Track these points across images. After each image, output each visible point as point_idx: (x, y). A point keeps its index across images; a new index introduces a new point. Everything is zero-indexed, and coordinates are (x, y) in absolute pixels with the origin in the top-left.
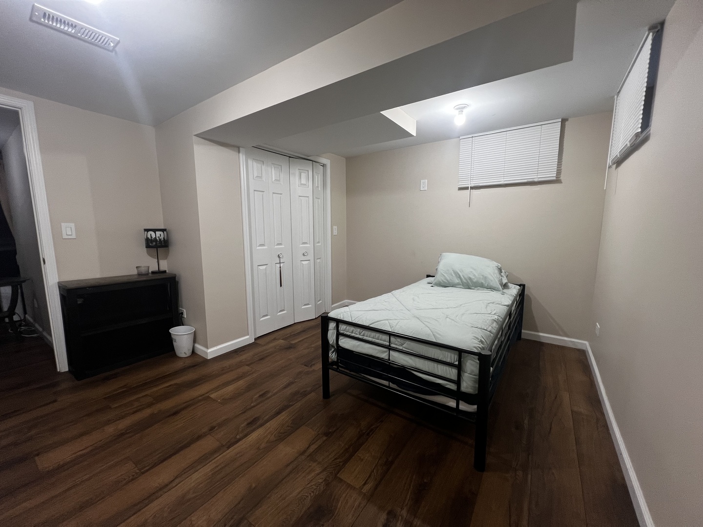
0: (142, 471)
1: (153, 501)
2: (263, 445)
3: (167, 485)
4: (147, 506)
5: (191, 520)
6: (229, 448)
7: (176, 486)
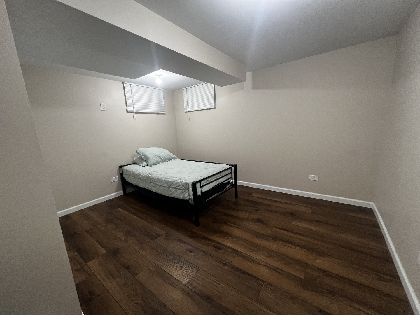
0: (262, 283)
1: (275, 267)
2: (235, 240)
3: (266, 266)
4: (278, 268)
5: (276, 249)
6: (238, 251)
7: (265, 262)
